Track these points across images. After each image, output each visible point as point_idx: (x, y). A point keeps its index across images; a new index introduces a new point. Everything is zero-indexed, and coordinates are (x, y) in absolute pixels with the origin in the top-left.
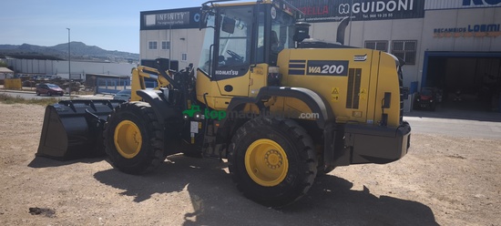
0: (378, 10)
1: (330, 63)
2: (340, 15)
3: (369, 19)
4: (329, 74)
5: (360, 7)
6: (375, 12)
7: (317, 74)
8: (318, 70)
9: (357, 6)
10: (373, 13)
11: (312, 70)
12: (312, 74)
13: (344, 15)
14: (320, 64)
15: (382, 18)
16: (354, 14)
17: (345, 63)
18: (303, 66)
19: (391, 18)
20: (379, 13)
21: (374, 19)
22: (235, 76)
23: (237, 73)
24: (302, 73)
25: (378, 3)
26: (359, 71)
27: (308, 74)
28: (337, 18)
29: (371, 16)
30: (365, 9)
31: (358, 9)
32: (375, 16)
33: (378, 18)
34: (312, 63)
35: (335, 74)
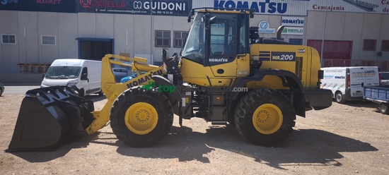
0: (162, 9)
1: (285, 53)
2: (135, 10)
3: (156, 14)
4: (284, 60)
5: (150, 4)
6: (160, 10)
7: (278, 60)
8: (278, 57)
9: (147, 4)
10: (159, 10)
11: (274, 58)
12: (274, 60)
13: (138, 10)
14: (279, 54)
15: (165, 15)
16: (146, 10)
17: (294, 54)
18: (269, 55)
19: (171, 15)
20: (164, 10)
21: (160, 14)
22: (225, 62)
23: (226, 60)
24: (268, 59)
25: (162, 3)
26: (301, 58)
27: (272, 60)
28: (132, 11)
29: (158, 12)
30: (154, 7)
31: (148, 6)
32: (160, 12)
33: (162, 14)
34: (275, 54)
35: (288, 60)
